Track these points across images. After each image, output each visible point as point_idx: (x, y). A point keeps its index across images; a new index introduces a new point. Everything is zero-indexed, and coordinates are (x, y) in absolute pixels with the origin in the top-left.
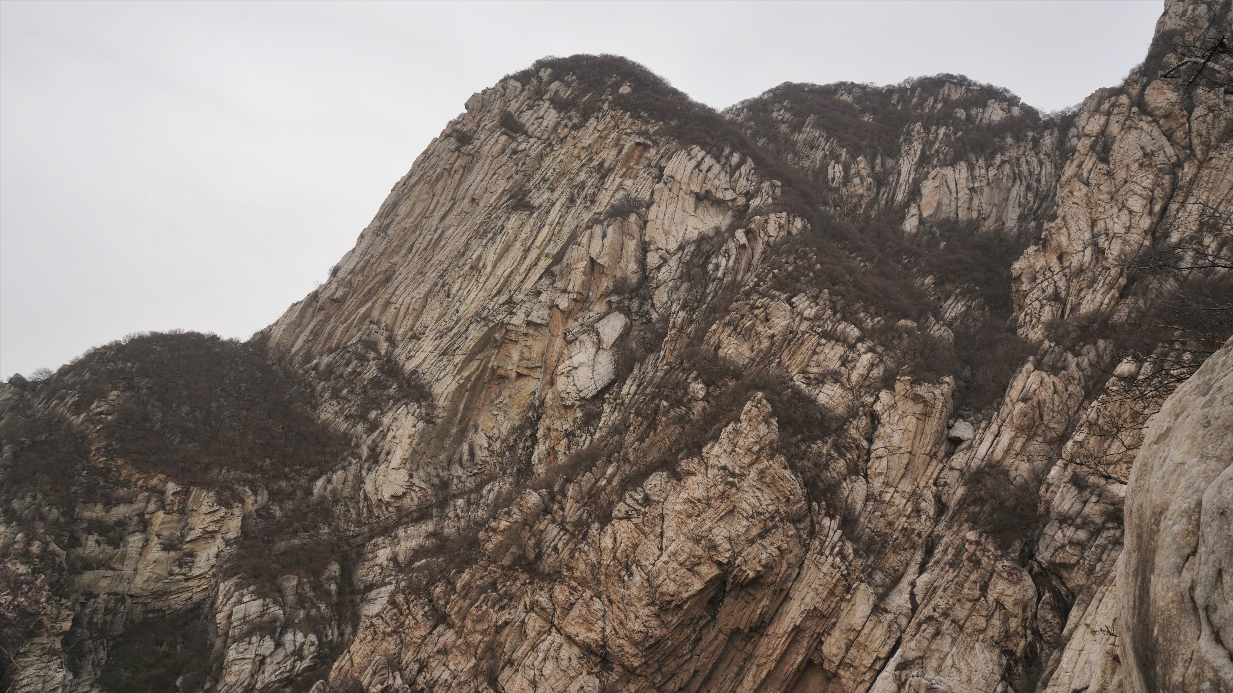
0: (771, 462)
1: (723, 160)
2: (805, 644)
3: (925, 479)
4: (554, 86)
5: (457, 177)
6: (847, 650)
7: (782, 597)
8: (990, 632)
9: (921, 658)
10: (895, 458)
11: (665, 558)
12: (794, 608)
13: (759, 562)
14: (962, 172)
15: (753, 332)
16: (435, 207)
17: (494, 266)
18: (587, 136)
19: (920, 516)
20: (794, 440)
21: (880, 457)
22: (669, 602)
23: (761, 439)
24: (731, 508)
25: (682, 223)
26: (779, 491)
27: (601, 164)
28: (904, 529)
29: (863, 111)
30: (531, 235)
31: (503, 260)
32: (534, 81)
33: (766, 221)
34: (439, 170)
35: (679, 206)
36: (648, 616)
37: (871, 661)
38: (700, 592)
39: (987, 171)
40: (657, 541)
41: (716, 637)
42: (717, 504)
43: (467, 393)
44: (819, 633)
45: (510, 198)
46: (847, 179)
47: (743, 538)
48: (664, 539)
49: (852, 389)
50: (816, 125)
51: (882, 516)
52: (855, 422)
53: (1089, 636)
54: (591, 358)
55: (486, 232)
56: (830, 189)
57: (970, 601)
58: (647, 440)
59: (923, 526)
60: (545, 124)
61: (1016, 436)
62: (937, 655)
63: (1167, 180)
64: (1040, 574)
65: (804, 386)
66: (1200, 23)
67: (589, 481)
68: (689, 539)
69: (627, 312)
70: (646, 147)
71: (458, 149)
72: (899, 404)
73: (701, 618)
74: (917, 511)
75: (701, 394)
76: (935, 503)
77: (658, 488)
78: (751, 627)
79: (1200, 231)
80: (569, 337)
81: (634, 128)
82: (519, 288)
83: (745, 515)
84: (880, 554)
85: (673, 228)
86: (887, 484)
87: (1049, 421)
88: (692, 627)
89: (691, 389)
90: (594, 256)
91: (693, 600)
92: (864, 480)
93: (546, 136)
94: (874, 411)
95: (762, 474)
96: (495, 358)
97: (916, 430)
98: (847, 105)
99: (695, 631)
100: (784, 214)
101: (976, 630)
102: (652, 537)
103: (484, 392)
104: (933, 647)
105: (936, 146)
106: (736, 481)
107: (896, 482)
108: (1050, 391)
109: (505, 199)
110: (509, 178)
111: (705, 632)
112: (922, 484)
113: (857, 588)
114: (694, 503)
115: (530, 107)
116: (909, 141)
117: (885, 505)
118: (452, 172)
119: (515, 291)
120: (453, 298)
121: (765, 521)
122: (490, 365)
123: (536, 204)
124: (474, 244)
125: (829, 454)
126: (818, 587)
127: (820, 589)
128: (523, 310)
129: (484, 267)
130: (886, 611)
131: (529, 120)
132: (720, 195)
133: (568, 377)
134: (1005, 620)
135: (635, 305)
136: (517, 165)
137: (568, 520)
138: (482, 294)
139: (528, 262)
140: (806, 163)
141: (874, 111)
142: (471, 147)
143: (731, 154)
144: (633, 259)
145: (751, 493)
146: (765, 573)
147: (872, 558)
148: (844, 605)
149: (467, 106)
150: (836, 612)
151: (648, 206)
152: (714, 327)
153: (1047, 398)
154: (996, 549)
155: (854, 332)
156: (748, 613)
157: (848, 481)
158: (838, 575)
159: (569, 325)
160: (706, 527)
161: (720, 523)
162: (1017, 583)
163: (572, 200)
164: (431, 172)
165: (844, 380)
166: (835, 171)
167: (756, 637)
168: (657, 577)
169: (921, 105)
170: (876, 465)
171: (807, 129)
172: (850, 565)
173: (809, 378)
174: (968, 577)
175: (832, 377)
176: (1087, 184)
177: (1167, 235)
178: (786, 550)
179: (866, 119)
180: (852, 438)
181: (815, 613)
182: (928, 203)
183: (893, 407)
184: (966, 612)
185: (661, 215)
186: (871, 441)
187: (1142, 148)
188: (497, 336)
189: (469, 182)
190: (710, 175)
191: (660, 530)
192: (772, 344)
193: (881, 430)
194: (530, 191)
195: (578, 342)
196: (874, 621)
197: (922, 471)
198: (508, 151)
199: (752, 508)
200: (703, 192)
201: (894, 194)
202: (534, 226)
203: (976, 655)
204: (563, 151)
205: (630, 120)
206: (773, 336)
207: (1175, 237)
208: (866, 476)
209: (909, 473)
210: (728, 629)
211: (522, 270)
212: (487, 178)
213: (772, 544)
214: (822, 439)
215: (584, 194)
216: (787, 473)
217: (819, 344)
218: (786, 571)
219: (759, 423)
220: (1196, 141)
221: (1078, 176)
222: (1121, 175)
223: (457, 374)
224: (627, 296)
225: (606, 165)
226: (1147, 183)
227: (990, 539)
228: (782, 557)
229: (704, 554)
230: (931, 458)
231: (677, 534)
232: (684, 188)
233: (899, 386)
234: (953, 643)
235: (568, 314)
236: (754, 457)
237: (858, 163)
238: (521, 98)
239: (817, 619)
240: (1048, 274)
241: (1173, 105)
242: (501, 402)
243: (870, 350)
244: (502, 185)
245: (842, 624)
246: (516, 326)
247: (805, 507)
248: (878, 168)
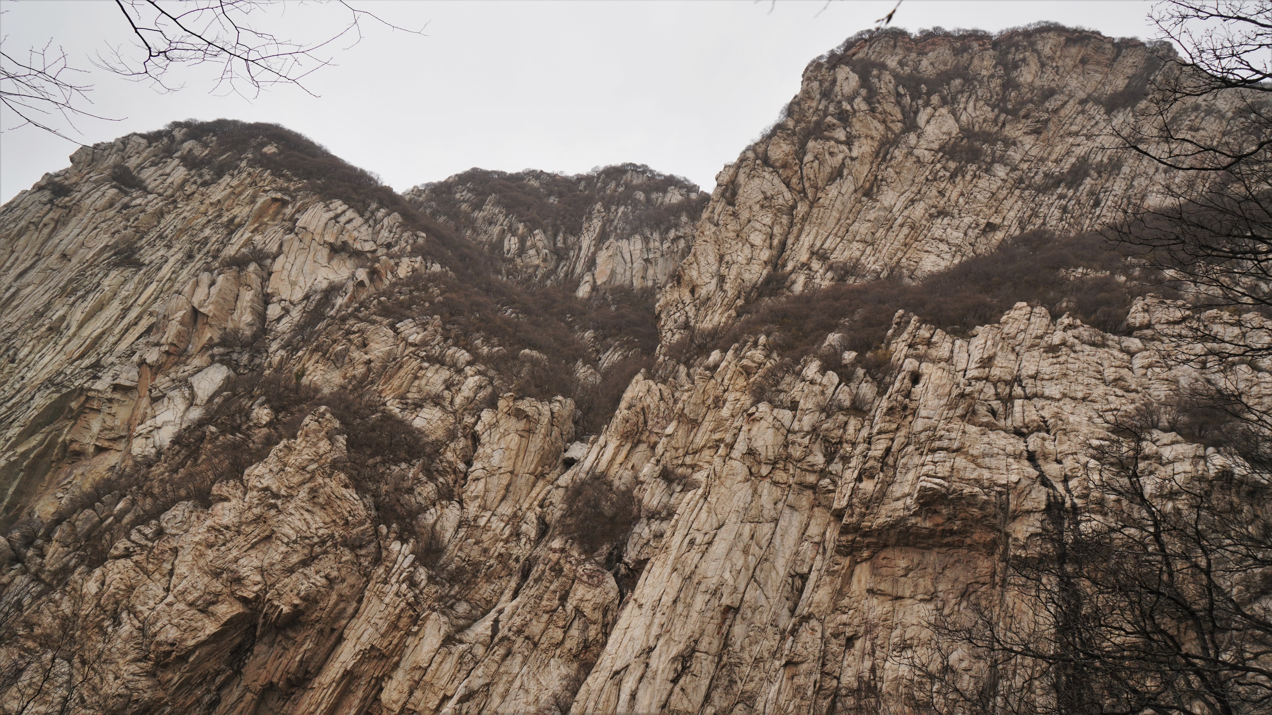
0: (327, 480)
1: (367, 214)
2: (360, 694)
3: (529, 500)
4: (187, 145)
5: (46, 231)
6: (411, 693)
7: (333, 639)
8: (568, 644)
9: (488, 685)
10: (495, 480)
11: (170, 598)
12: (346, 650)
13: (298, 594)
14: (637, 243)
15: (347, 358)
16: (13, 264)
17: (81, 326)
18: (217, 193)
19: (519, 540)
20: (371, 461)
21: (477, 479)
22: (169, 653)
23: (321, 456)
24: (267, 533)
25: (311, 274)
26: (336, 513)
27: (232, 220)
28: (500, 555)
29: (549, 195)
30: (134, 293)
31: (93, 320)
32: (165, 140)
33: (397, 264)
34: (23, 223)
35: (310, 257)
36: (133, 674)
37: (437, 702)
38: (215, 638)
39: (662, 244)
40: (163, 580)
41: (241, 698)
42: (249, 529)
43: (22, 474)
44: (377, 678)
45: (115, 254)
46: (522, 250)
47: (278, 567)
48: (174, 578)
49: (454, 413)
50: (497, 203)
51: (476, 543)
52: (452, 445)
53: (636, 611)
54: (180, 414)
55: (75, 290)
56: (505, 260)
57: (547, 612)
58: (182, 470)
59: (521, 550)
60: (170, 180)
61: (621, 445)
62: (505, 678)
63: (785, 220)
64: (627, 576)
65: (398, 410)
66: (813, 95)
67: (88, 519)
68: (206, 573)
69: (233, 365)
70: (284, 203)
71: (51, 201)
72: (501, 422)
73: (218, 673)
74: (517, 534)
75: (265, 419)
76: (538, 525)
77: (179, 519)
78: (288, 680)
79: (810, 258)
80: (155, 393)
81: (274, 186)
82: (111, 351)
83: (286, 540)
84: (469, 585)
85: (301, 278)
86: (484, 508)
87: (653, 426)
88: (205, 687)
89: (254, 415)
90: (196, 305)
91: (205, 650)
92: (458, 506)
93: (170, 192)
94: (475, 432)
95: (313, 493)
96: (69, 431)
97: (519, 449)
98: (533, 189)
99: (208, 691)
100: (419, 259)
101: (552, 645)
102: (157, 576)
103: (50, 473)
104: (501, 670)
105: (615, 223)
106: (279, 502)
107: (494, 506)
108: (656, 398)
109: (106, 255)
110: (114, 233)
111: (225, 692)
112: (525, 506)
113: (427, 617)
114: (219, 531)
115: (153, 164)
116: (590, 219)
117: (480, 531)
118: (41, 225)
119: (105, 354)
120: (19, 364)
121: (312, 546)
122: (60, 440)
123: (147, 262)
124: (58, 304)
125: (416, 478)
126: (377, 621)
127: (380, 622)
128: (111, 373)
129: (68, 327)
130: (461, 642)
131: (150, 176)
132: (358, 246)
133: (147, 438)
134: (585, 629)
135: (245, 358)
136: (128, 220)
137: (48, 568)
138: (62, 357)
139: (126, 321)
140: (484, 238)
141: (560, 195)
142: (67, 199)
143: (378, 209)
144: (249, 310)
145: (298, 515)
146: (306, 606)
147: (457, 588)
148: (410, 640)
149: (72, 159)
150: (400, 649)
151: (275, 257)
152: (300, 353)
153: (652, 406)
154: (580, 554)
155: (463, 356)
156: (286, 661)
157: (438, 507)
158: (403, 604)
159: (157, 381)
160: (231, 557)
161: (250, 552)
162: (597, 586)
163: (190, 256)
164: (12, 225)
165: (447, 404)
166: (511, 244)
167: (298, 693)
168: (154, 623)
169: (604, 188)
170: (472, 488)
171: (488, 207)
172: (421, 593)
173: (407, 404)
174: (547, 588)
175: (433, 401)
176: (717, 225)
177: (784, 266)
178: (335, 578)
179: (551, 201)
180: (448, 462)
181: (374, 653)
182: (601, 271)
183: (494, 425)
184: (542, 626)
185: (288, 266)
186: (469, 464)
187: (763, 192)
188: (74, 405)
189: (60, 237)
190: (348, 226)
191: (170, 567)
192: (369, 370)
193: (480, 450)
194: (141, 248)
195: (166, 399)
196: (443, 653)
197: (525, 492)
198: (118, 205)
199: (297, 532)
200: (339, 243)
201: (574, 268)
202: (139, 283)
203: (550, 673)
204: (189, 208)
205: (270, 178)
206: (370, 361)
207: (790, 267)
208: (461, 502)
209: (510, 495)
210: (257, 686)
211: (117, 330)
212: (85, 232)
213: (317, 572)
214: (408, 462)
215: (205, 250)
216: (351, 493)
217: (421, 368)
218: (336, 604)
219: (319, 440)
220: (807, 185)
221: (710, 219)
222: (745, 215)
223: (8, 450)
224: (238, 349)
225: (237, 220)
226: (768, 220)
227: (575, 545)
228: (332, 588)
229: (225, 590)
230: (537, 478)
231: (191, 570)
232: (317, 238)
233: (502, 404)
234: (524, 663)
235: (157, 369)
236: (308, 476)
237: (534, 236)
238: (144, 155)
239: (375, 661)
240: (680, 306)
241: (787, 155)
242: (70, 482)
243: (479, 373)
244: (105, 239)
245: (406, 664)
246: (99, 391)
247: (371, 531)
248: (560, 244)
